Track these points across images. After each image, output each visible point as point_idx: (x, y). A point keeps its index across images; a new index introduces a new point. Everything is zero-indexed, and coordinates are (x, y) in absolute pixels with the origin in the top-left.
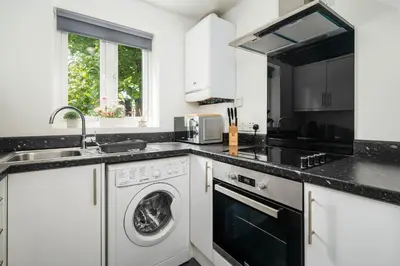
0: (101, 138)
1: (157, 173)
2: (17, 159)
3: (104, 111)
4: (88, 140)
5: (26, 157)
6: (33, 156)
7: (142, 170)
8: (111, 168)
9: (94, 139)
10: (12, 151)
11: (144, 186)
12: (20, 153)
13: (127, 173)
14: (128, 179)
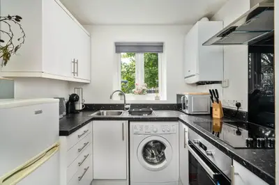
0: (133, 106)
1: (155, 130)
2: (100, 114)
3: (136, 91)
4: (127, 106)
5: (103, 114)
6: (105, 113)
7: (147, 127)
8: (131, 123)
9: (129, 106)
10: (99, 110)
11: (147, 136)
12: (101, 111)
13: (138, 127)
14: (139, 130)
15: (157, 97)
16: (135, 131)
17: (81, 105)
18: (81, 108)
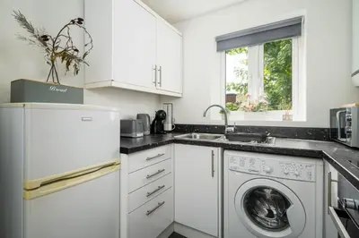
0: (239, 128)
2: (190, 137)
3: (247, 106)
4: (229, 129)
5: (195, 137)
6: (198, 136)
7: (252, 161)
8: (227, 153)
9: (233, 129)
10: (191, 132)
12: (193, 134)
13: (238, 160)
14: (237, 165)
15: (287, 115)
16: (232, 165)
17: (170, 125)
18: (170, 129)
